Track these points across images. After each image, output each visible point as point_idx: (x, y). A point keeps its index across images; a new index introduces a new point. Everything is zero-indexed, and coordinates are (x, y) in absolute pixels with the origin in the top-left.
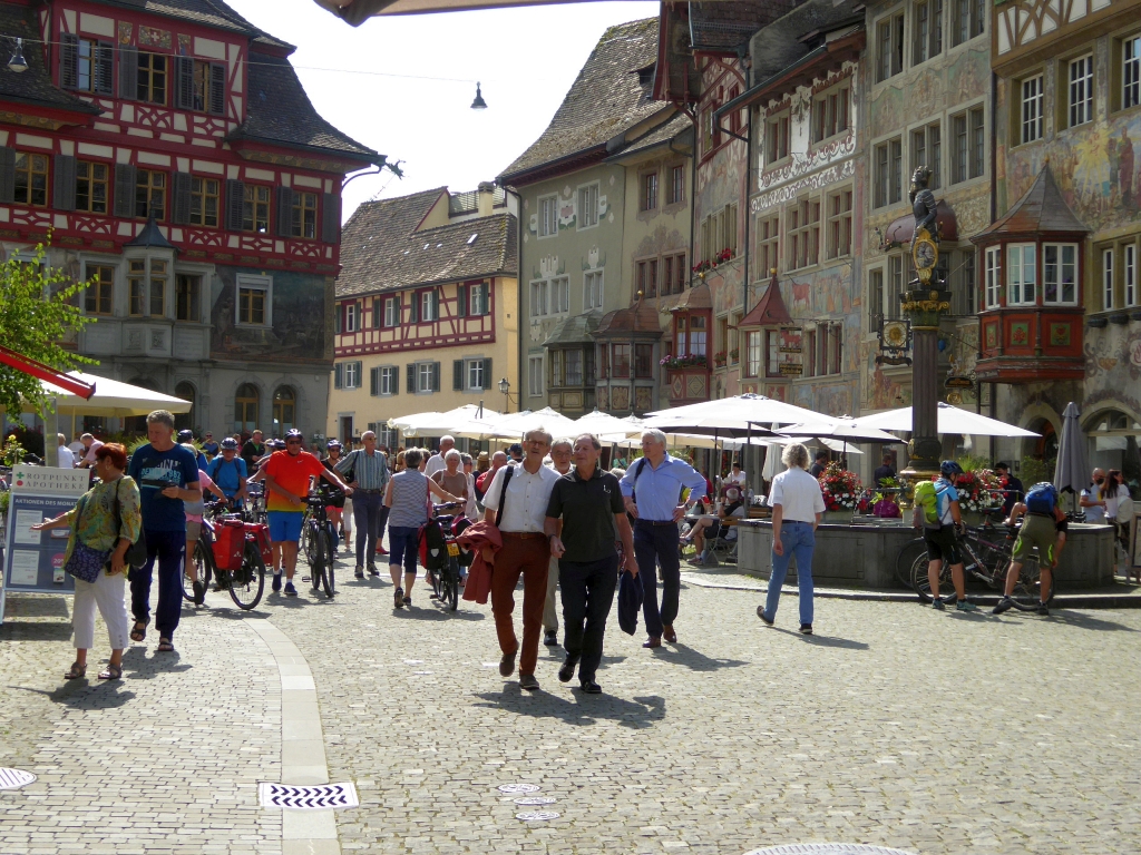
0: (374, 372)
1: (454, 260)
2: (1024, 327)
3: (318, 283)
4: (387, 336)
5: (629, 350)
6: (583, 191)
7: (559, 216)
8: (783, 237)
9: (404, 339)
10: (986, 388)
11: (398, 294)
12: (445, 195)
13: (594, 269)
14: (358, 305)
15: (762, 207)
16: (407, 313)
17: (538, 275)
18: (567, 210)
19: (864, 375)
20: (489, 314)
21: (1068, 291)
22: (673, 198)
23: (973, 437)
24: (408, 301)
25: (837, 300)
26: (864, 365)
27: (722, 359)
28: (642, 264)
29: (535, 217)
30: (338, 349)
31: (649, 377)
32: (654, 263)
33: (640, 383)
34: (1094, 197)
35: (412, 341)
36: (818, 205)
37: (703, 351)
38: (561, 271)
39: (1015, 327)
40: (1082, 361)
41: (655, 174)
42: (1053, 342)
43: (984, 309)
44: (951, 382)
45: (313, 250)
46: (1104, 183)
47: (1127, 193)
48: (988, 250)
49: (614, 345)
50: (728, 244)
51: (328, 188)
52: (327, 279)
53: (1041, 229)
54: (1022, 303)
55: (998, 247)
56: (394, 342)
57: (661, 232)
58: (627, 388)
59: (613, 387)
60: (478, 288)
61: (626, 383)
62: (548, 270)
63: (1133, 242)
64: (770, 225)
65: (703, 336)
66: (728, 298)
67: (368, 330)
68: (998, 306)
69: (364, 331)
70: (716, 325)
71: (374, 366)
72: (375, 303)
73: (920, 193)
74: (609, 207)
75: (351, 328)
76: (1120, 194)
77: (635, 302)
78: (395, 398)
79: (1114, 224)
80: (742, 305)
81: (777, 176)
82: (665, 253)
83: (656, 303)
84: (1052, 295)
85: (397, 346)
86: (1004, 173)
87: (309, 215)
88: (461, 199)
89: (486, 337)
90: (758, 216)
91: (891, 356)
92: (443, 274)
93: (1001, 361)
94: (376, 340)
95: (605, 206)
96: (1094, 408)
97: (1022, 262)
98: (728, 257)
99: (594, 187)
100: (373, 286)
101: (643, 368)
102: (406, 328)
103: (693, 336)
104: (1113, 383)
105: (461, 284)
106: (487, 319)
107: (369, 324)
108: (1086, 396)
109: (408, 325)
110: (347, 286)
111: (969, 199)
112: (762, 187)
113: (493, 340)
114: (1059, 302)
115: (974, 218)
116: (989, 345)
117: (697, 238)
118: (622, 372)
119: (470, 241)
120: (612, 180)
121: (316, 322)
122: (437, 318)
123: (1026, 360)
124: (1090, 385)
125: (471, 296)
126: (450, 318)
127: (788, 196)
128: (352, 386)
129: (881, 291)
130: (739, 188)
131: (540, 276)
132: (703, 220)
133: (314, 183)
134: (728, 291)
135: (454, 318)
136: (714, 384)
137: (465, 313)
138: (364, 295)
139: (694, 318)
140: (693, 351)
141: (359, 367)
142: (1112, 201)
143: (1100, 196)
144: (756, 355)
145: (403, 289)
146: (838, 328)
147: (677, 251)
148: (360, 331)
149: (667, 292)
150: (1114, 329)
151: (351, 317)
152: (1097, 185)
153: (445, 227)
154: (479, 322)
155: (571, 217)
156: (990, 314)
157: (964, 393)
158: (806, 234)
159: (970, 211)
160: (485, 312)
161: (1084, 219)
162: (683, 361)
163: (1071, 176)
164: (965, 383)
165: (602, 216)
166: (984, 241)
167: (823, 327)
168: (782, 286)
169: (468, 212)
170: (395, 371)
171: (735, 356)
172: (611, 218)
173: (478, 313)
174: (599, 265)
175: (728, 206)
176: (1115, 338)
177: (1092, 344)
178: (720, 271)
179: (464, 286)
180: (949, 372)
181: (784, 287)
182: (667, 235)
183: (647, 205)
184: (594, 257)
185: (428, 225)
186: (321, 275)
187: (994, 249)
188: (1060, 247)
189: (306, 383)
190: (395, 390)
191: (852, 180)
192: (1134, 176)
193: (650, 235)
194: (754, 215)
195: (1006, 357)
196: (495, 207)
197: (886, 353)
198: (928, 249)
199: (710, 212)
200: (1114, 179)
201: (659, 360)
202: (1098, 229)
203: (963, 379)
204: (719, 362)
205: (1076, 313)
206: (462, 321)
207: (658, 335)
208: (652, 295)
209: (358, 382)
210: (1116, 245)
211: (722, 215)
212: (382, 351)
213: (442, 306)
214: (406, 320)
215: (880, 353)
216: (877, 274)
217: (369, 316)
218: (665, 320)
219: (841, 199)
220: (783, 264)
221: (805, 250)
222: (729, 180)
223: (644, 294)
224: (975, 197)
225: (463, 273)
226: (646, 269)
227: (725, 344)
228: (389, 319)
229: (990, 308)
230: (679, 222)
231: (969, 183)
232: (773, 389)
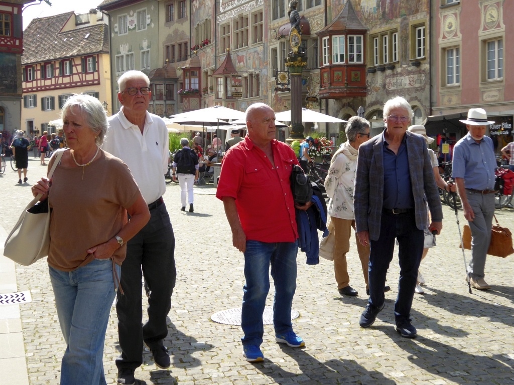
0: (43, 100)
1: (79, 46)
2: (340, 73)
3: (13, 57)
4: (48, 83)
5: (163, 87)
6: (139, 13)
7: (128, 25)
8: (232, 34)
9: (56, 84)
10: (324, 101)
11: (53, 63)
12: (73, 15)
13: (145, 49)
14: (33, 68)
15: (222, 20)
16: (57, 71)
17: (119, 53)
18: (132, 22)
19: (270, 97)
20: (96, 71)
21: (359, 56)
22: (181, 16)
23: (318, 123)
24: (57, 66)
25: (257, 62)
26: (270, 92)
27: (206, 90)
28: (168, 47)
29: (117, 25)
30: (25, 89)
31: (173, 100)
32: (173, 46)
33: (168, 102)
34: (370, 14)
35: (60, 85)
36: (247, 19)
37: (197, 87)
38: (130, 51)
39: (336, 74)
40: (365, 88)
41: (172, 5)
42: (353, 80)
43: (322, 66)
44: (308, 99)
45: (9, 41)
46: (374, 8)
47: (384, 13)
48: (324, 39)
49: (156, 85)
50: (207, 37)
51: (16, 12)
52: (17, 55)
53: (347, 29)
54: (339, 63)
55: (328, 37)
56: (52, 85)
57: (176, 32)
58: (163, 104)
59: (156, 104)
60: (91, 59)
61: (162, 102)
62: (124, 50)
63: (387, 34)
64: (226, 28)
65: (197, 80)
66: (208, 62)
67: (39, 80)
68: (329, 64)
69: (37, 80)
70: (203, 75)
71: (43, 96)
72: (42, 67)
73: (292, 12)
74: (151, 20)
75: (30, 79)
76: (381, 13)
77: (165, 65)
78: (53, 111)
79: (378, 26)
80: (214, 66)
81: (228, 5)
82: (178, 42)
83: (174, 65)
84: (352, 59)
85: (53, 87)
86: (330, 3)
87: (7, 24)
88: (81, 17)
89: (96, 82)
90: (220, 24)
91: (281, 87)
92: (74, 52)
93: (330, 89)
94: (43, 84)
95: (150, 20)
96: (371, 109)
97: (339, 44)
98: (207, 43)
99: (144, 11)
100: (40, 59)
101: (170, 95)
102: (57, 79)
103: (192, 80)
104: (379, 98)
105: (83, 57)
106: (96, 74)
107: (39, 77)
108: (367, 104)
109: (58, 77)
110: (27, 59)
111: (315, 15)
112: (222, 10)
113: (99, 84)
114: (355, 62)
115: (317, 24)
116: (324, 82)
117: (193, 35)
118: (160, 97)
119: (86, 37)
120: (152, 8)
121: (12, 76)
122: (72, 74)
123: (341, 88)
124: (369, 99)
125: (88, 63)
126: (78, 73)
127: (234, 14)
128: (32, 107)
129: (276, 58)
130: (211, 11)
131: (120, 53)
132: (196, 26)
133: (9, 9)
134: (208, 59)
135: (80, 73)
136: (202, 102)
137: (85, 71)
138: (36, 63)
139: (192, 72)
140: (192, 87)
141: (35, 97)
142: (377, 16)
143: (372, 13)
144: (221, 88)
145: (55, 60)
146: (258, 75)
147: (184, 41)
148: (35, 80)
149: (180, 60)
150: (379, 73)
151: (30, 73)
152: (371, 8)
153: (74, 30)
154: (92, 75)
155: (134, 25)
156: (325, 68)
157: (314, 103)
158: (242, 32)
159: (316, 21)
160: (95, 70)
161: (366, 24)
162: (188, 92)
163: (359, 4)
164: (314, 99)
165: (149, 25)
166: (322, 34)
167: (251, 75)
168: (232, 56)
169: (85, 23)
170: (53, 99)
171: (212, 89)
172: (153, 25)
173: (91, 71)
174: (148, 47)
175: (207, 20)
176: (379, 78)
177: (370, 81)
178: (204, 50)
179: (84, 58)
180: (307, 94)
181: (233, 57)
182: (179, 33)
183: (169, 19)
184: (145, 44)
185: (66, 29)
186: (14, 53)
187: (326, 38)
188: (355, 37)
189: (9, 105)
190: (53, 108)
191: (263, 7)
192: (387, 5)
193: (171, 33)
194: (219, 24)
195: (332, 87)
196: (98, 21)
197: (279, 86)
198: (296, 38)
199: (198, 22)
200: (378, 6)
201: (177, 91)
202: (372, 29)
203: (313, 97)
204: (204, 92)
205: (362, 67)
206: (84, 75)
207: (176, 80)
208: (173, 62)
209: (35, 104)
210: (379, 36)
211: (204, 23)
212: (46, 90)
213: (74, 68)
214: (57, 75)
215: (276, 86)
216: (275, 50)
217: (39, 73)
218: (179, 73)
219: (258, 16)
220: (232, 46)
221: (242, 39)
222: (207, 7)
223: (169, 61)
224: (318, 14)
225: (84, 52)
226: (170, 50)
227: (207, 84)
228: (49, 74)
229: (325, 65)
230: (185, 27)
231: (315, 8)
232: (229, 104)
